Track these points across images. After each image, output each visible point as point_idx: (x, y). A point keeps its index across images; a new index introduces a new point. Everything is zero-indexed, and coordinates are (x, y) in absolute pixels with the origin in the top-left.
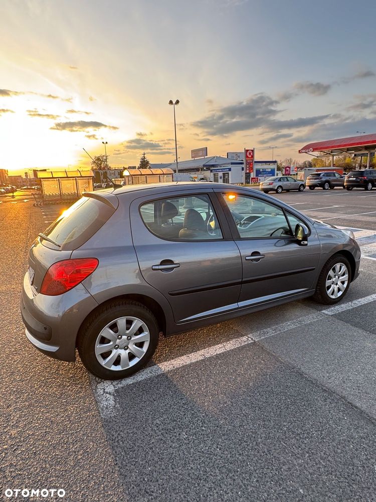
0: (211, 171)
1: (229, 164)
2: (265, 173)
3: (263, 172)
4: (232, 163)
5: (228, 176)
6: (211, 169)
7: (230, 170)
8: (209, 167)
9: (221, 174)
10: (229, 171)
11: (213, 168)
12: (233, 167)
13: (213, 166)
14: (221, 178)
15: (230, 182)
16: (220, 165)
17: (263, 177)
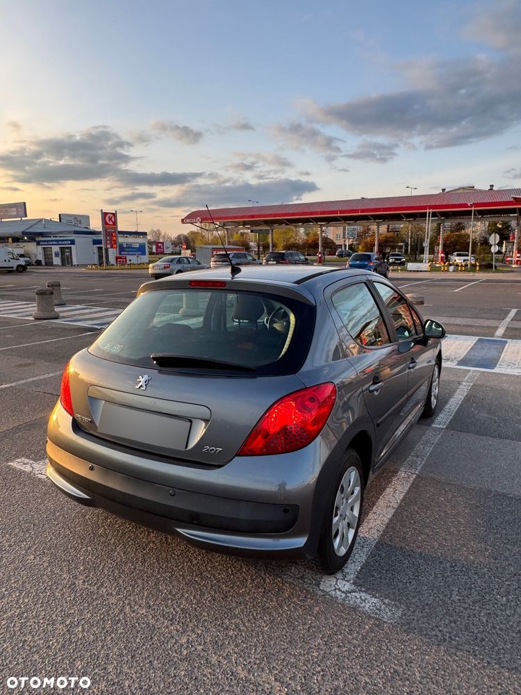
0: (38, 243)
1: (70, 232)
2: (130, 250)
3: (129, 248)
4: (76, 232)
5: (71, 252)
6: (38, 239)
7: (73, 242)
8: (33, 237)
9: (56, 249)
10: (71, 244)
11: (40, 239)
12: (79, 239)
13: (41, 234)
14: (57, 255)
15: (75, 262)
16: (55, 234)
17: (135, 256)
